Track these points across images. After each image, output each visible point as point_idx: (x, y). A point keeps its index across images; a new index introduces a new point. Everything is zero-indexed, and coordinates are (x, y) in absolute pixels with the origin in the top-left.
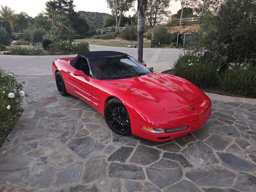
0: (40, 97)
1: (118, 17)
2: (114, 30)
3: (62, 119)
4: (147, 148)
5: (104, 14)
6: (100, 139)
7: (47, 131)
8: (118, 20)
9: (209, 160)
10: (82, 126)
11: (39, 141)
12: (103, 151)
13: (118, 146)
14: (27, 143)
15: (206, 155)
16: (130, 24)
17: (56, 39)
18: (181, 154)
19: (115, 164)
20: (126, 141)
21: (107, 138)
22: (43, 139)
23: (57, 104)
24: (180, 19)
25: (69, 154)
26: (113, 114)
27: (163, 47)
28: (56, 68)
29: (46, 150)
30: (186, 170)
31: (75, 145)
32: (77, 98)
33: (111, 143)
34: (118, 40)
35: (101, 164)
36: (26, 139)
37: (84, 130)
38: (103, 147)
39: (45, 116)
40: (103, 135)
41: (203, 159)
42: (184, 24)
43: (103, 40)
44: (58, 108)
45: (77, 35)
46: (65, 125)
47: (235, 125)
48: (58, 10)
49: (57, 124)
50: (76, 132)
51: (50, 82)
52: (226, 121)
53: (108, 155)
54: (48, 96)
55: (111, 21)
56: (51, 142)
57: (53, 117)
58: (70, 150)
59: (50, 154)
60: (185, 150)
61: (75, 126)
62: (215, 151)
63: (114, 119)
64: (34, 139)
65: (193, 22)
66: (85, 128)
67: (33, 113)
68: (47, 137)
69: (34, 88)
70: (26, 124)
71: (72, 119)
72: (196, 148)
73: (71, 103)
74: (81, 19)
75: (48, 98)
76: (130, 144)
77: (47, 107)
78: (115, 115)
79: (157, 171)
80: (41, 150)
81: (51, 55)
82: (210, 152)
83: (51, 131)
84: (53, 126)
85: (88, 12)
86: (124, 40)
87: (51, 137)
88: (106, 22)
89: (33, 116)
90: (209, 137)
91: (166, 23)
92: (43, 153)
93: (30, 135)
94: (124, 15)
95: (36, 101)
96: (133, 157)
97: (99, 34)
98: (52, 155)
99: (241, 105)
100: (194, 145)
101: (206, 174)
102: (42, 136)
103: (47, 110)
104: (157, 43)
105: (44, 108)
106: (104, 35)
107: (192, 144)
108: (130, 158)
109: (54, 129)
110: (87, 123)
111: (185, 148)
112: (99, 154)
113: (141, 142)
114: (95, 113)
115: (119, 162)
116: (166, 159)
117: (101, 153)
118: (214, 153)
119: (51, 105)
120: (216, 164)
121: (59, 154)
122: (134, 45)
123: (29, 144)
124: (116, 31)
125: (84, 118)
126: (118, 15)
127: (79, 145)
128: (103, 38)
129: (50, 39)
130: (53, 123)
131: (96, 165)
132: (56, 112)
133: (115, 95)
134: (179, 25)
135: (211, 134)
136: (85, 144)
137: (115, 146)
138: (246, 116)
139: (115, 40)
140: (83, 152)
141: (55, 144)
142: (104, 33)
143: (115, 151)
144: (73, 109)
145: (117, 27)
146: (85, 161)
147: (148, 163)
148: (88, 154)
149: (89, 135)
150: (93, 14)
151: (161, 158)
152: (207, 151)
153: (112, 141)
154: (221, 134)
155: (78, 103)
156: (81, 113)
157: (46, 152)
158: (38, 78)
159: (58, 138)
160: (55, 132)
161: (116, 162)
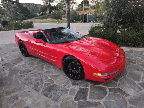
0: (9, 59)
1: (48, 6)
2: (46, 14)
3: (31, 74)
4: (96, 87)
5: (38, 5)
6: (63, 85)
7: (22, 84)
8: (48, 8)
9: (137, 89)
10: (47, 77)
11: (18, 93)
12: (69, 94)
13: (77, 88)
14: (10, 96)
15: (133, 86)
16: (56, 10)
17: (10, 20)
18: (118, 87)
19: (81, 102)
20: (81, 84)
21: (67, 83)
22: (21, 91)
23: (23, 63)
24: (83, 7)
25: (45, 100)
26: (69, 66)
27: (77, 23)
28: (18, 38)
29: (27, 100)
30: (127, 99)
31: (47, 92)
32: (36, 57)
33: (72, 87)
34: (49, 19)
35: (71, 104)
36: (8, 93)
37: (49, 79)
38: (68, 90)
39: (17, 73)
40: (64, 82)
41: (133, 89)
42: (86, 9)
43: (40, 20)
44: (25, 65)
45: (24, 17)
46: (34, 78)
47: (137, 64)
48: (9, 2)
49: (28, 78)
50: (44, 82)
51: (13, 48)
52: (132, 62)
53: (74, 97)
54: (15, 58)
55: (44, 9)
56: (29, 93)
57: (24, 73)
58: (45, 97)
59: (31, 103)
60: (119, 84)
61: (42, 78)
62: (136, 83)
63: (70, 70)
64: (14, 92)
65: (90, 8)
66: (49, 78)
67: (7, 72)
68: (24, 89)
69: (3, 53)
70: (4, 81)
71: (38, 73)
72: (125, 81)
73: (33, 62)
74: (24, 8)
75: (15, 59)
76: (85, 86)
77: (17, 66)
78: (70, 67)
79: (111, 103)
80: (22, 100)
81: (9, 30)
82: (134, 84)
83: (25, 84)
84: (25, 80)
85: (28, 4)
86: (53, 20)
87: (26, 88)
88: (41, 9)
89: (8, 74)
90: (128, 74)
91: (76, 9)
92: (25, 103)
93: (10, 89)
94: (51, 5)
95: (7, 62)
96: (91, 95)
97: (37, 17)
98: (33, 103)
99: (134, 52)
100: (123, 80)
101: (139, 99)
102: (20, 89)
103: (17, 69)
104: (73, 21)
105: (15, 67)
106: (40, 17)
107: (121, 79)
108: (88, 96)
109: (27, 82)
110: (50, 74)
111: (119, 83)
112: (67, 97)
113: (91, 83)
114: (52, 67)
115: (83, 100)
116: (112, 93)
117: (68, 96)
118: (137, 84)
119: (19, 64)
120: (141, 91)
121: (38, 101)
122: (60, 22)
123: (11, 97)
124: (48, 14)
125: (46, 71)
126: (48, 5)
127: (50, 92)
128: (39, 19)
129: (7, 20)
130: (25, 78)
131: (68, 106)
132: (24, 69)
133: (70, 54)
134: (83, 10)
135: (128, 72)
136: (54, 90)
137: (75, 88)
138: (141, 58)
139: (47, 20)
140: (54, 97)
141: (31, 94)
142: (40, 16)
143: (77, 92)
144: (36, 65)
145: (48, 12)
146: (59, 104)
147: (102, 98)
148: (59, 98)
149: (54, 83)
150: (31, 4)
151: (108, 93)
152: (132, 83)
153: (71, 85)
154: (134, 71)
155: (38, 60)
156: (42, 67)
157: (27, 102)
158: (4, 46)
159: (33, 88)
160: (29, 85)
161: (81, 101)
